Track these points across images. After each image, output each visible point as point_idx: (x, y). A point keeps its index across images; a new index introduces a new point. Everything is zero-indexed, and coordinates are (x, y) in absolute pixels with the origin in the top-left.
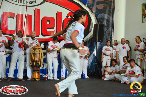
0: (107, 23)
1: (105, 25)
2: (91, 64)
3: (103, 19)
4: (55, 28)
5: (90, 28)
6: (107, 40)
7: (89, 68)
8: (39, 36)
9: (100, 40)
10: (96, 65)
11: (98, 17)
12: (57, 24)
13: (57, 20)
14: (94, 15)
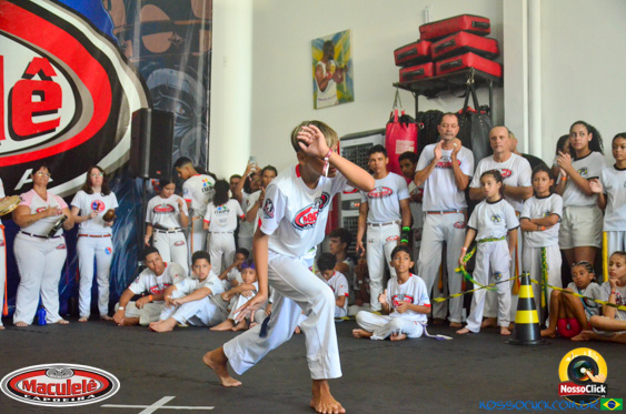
0: (183, 107)
1: (176, 115)
3: (167, 90)
7: (119, 278)
9: (158, 173)
11: (151, 85)
14: (134, 75)
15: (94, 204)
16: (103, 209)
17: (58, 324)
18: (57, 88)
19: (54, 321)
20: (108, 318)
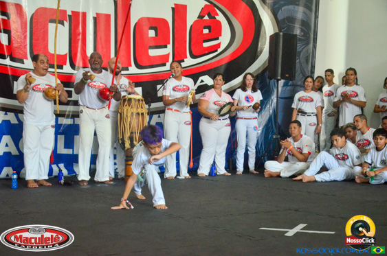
0: (302, 30)
1: (298, 36)
2: (263, 138)
4: (170, 46)
5: (260, 44)
6: (303, 74)
7: (259, 146)
8: (129, 68)
9: (287, 76)
10: (276, 138)
11: (280, 17)
12: (175, 36)
13: (175, 25)
14: (269, 11)
15: (247, 97)
16: (252, 100)
17: (224, 175)
18: (219, 23)
19: (222, 173)
20: (255, 172)
